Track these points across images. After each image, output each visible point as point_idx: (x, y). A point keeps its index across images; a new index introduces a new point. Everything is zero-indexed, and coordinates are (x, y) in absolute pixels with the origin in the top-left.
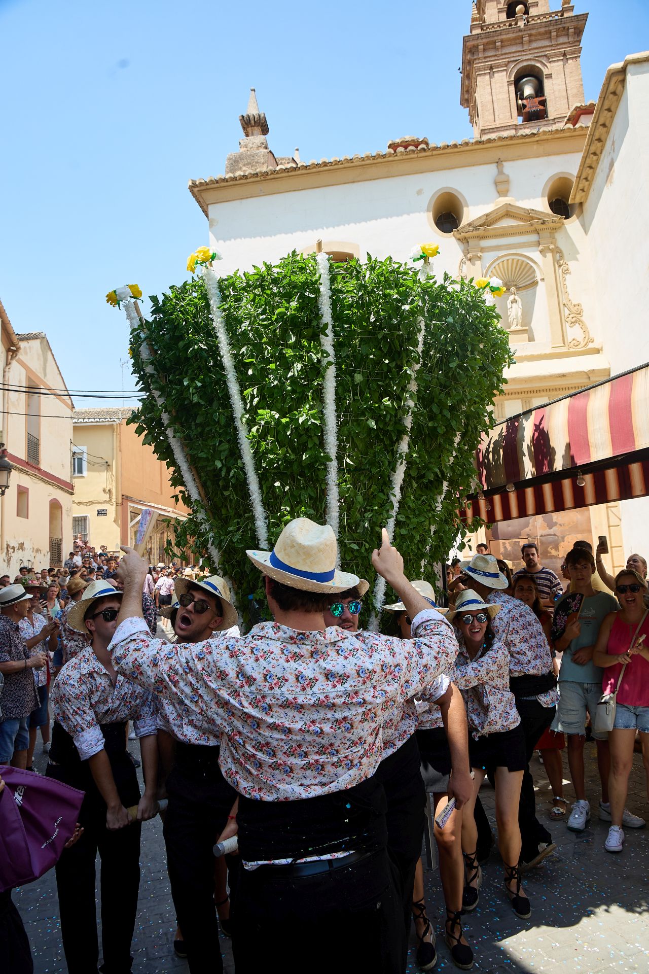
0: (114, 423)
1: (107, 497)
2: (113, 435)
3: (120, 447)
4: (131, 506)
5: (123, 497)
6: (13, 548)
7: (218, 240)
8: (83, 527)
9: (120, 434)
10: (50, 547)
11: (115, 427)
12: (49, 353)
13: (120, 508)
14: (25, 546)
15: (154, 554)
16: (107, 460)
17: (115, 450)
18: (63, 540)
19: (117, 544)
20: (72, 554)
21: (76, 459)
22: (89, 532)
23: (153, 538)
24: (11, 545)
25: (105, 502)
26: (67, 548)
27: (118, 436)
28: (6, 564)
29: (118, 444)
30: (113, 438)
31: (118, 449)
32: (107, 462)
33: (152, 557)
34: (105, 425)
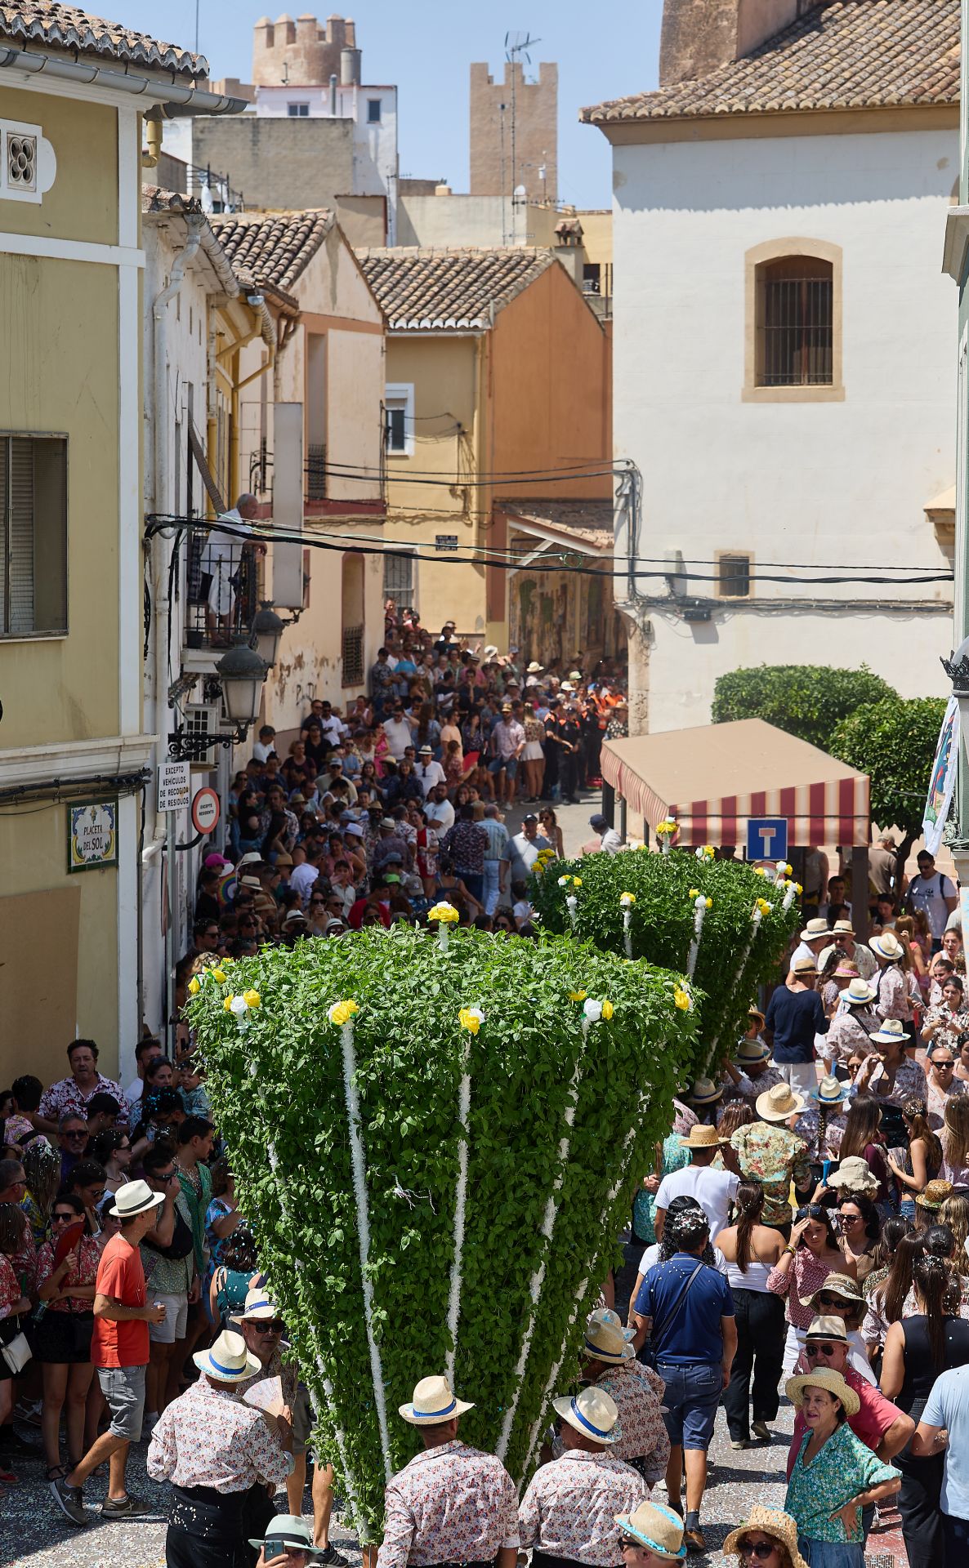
0: (477, 334)
1: (457, 505)
2: (474, 360)
3: (490, 386)
4: (513, 529)
5: (496, 506)
6: (289, 668)
7: (622, 207)
8: (404, 574)
9: (491, 357)
10: (343, 647)
11: (479, 343)
12: (342, 247)
13: (486, 533)
14: (305, 659)
15: (572, 629)
16: (459, 420)
17: (478, 396)
18: (367, 627)
19: (479, 619)
20: (383, 653)
21: (390, 414)
22: (417, 586)
23: (570, 589)
24: (286, 665)
25: (454, 518)
26: (373, 639)
27: (487, 362)
28: (278, 698)
29: (486, 383)
30: (474, 365)
31: (486, 393)
32: (459, 425)
33: (566, 636)
34: (457, 338)
